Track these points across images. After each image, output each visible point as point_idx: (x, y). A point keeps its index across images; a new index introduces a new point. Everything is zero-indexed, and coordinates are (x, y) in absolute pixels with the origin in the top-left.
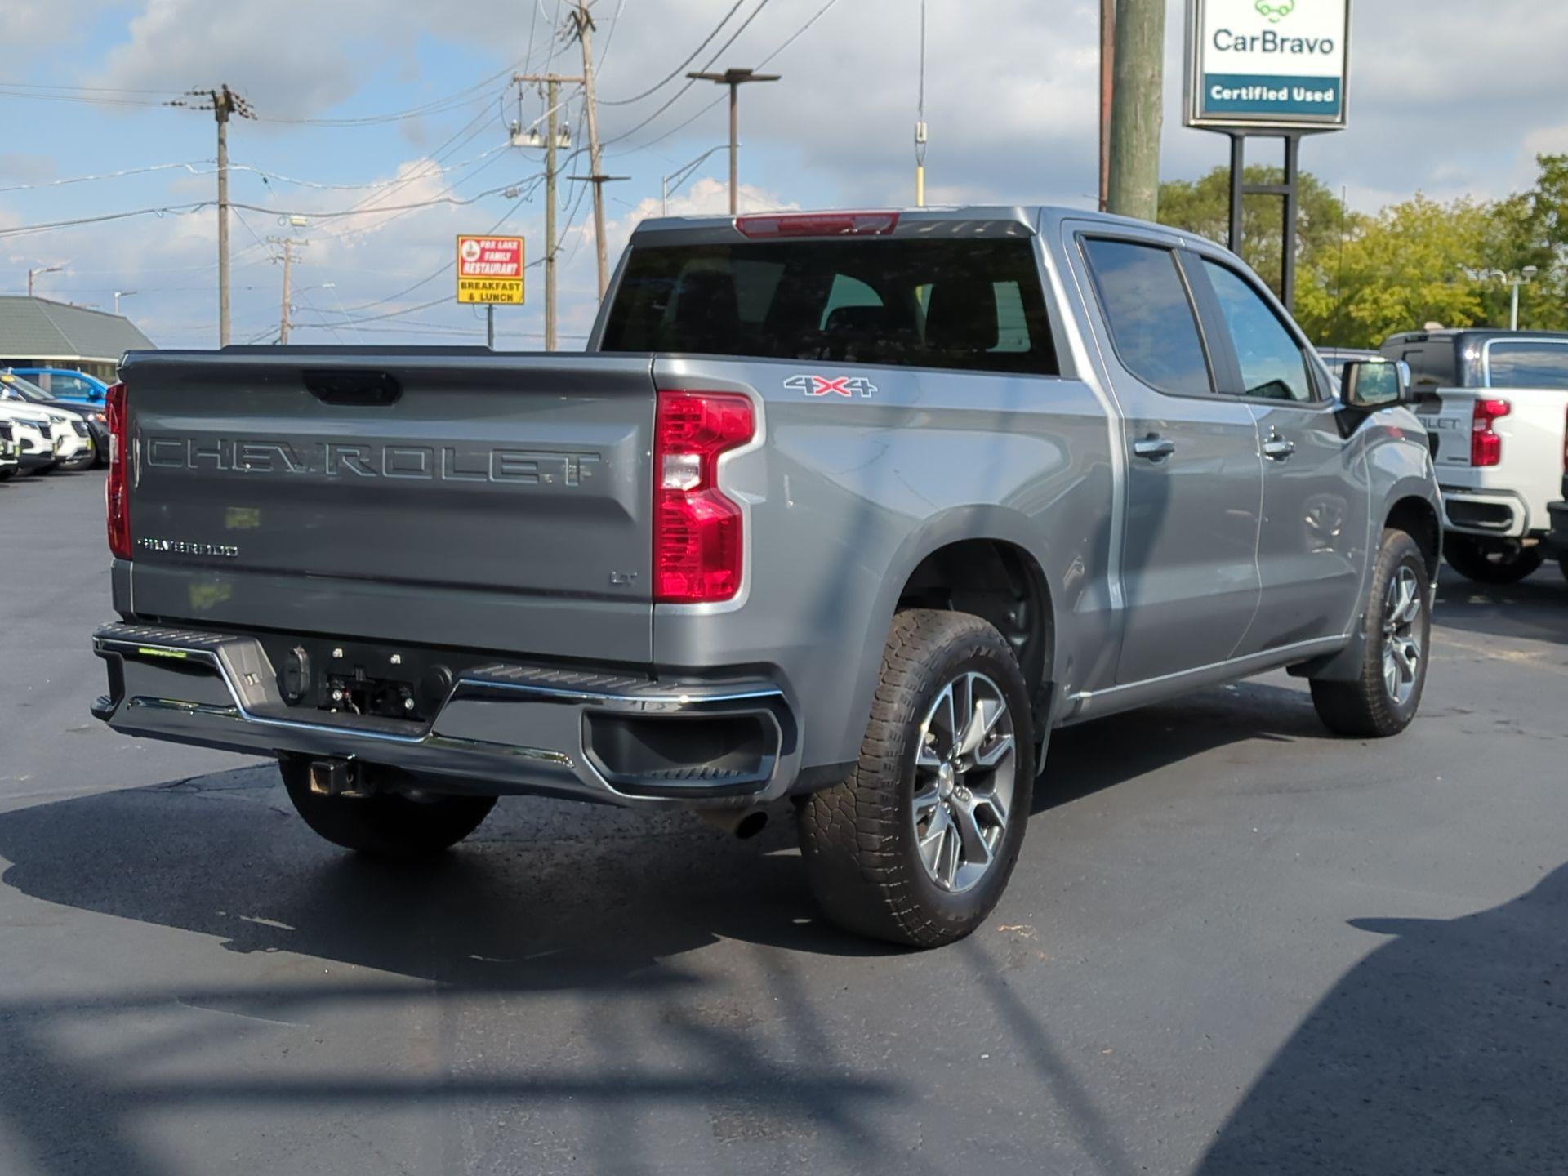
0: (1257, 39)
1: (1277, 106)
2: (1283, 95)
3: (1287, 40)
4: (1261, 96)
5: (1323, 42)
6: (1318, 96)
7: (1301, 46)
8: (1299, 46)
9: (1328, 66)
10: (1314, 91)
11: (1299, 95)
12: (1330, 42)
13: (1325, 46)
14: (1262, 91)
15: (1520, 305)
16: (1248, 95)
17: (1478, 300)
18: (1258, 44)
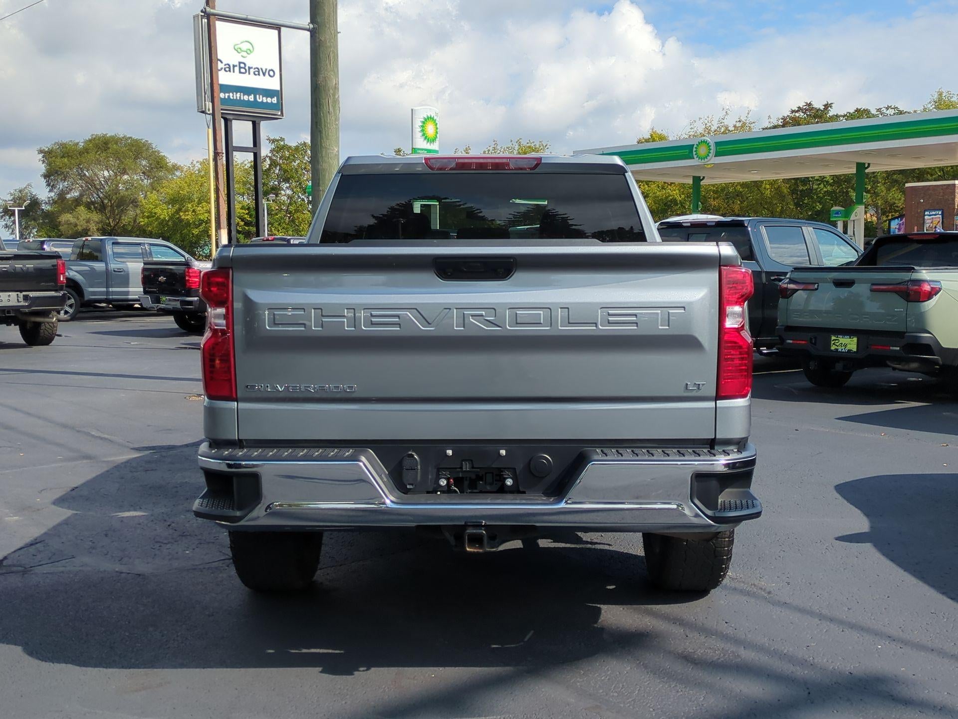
0: (236, 66)
1: (248, 104)
2: (251, 98)
3: (252, 68)
4: (240, 97)
5: (270, 70)
6: (269, 100)
7: (259, 72)
8: (258, 72)
9: (273, 84)
10: (267, 98)
11: (260, 99)
12: (272, 70)
13: (269, 73)
14: (240, 95)
15: (268, 214)
16: (233, 96)
17: (247, 211)
18: (237, 69)
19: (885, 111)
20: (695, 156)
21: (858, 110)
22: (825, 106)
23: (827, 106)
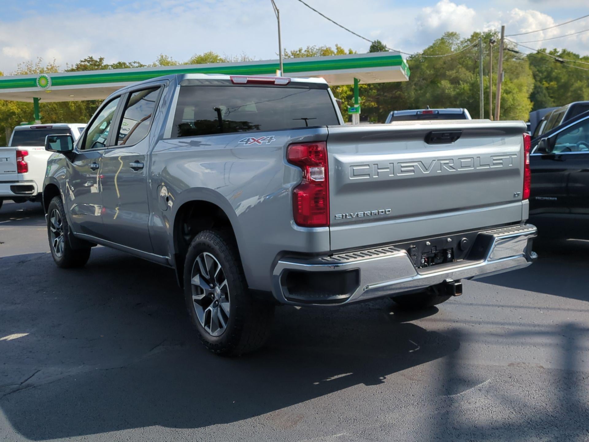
19: (133, 64)
20: (38, 85)
21: (119, 63)
22: (100, 59)
23: (101, 59)
